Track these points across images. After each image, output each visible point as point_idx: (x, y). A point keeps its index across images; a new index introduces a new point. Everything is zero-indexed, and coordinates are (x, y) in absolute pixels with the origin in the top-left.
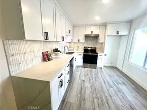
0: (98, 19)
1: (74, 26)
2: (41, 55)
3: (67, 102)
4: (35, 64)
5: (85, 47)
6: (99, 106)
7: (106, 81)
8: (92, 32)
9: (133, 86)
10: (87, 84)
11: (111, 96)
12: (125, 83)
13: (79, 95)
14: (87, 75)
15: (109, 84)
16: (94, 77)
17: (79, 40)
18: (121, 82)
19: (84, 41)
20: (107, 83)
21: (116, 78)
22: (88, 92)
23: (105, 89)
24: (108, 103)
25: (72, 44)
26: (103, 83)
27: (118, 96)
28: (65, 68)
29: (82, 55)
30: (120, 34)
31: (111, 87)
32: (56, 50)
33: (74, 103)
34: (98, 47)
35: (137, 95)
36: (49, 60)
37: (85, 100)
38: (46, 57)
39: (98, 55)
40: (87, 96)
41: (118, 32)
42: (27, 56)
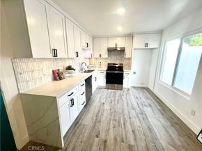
0: (120, 29)
1: (94, 38)
2: (51, 73)
3: (81, 124)
4: (44, 83)
5: (109, 64)
6: (114, 127)
7: (130, 103)
8: (116, 45)
9: (159, 108)
10: (107, 107)
11: (130, 118)
12: (152, 105)
13: (95, 118)
14: (110, 97)
15: (132, 106)
16: (116, 100)
17: (100, 55)
18: (147, 104)
19: (107, 56)
20: (130, 105)
21: (144, 99)
22: (106, 114)
23: (126, 112)
24: (125, 124)
25: (93, 60)
26: (125, 105)
27: (138, 117)
28: (77, 87)
29: (105, 73)
30: (149, 47)
31: (133, 109)
32: (69, 68)
33: (87, 125)
34: (125, 63)
35: (161, 116)
36: (60, 79)
37: (100, 122)
38: (57, 76)
39: (124, 73)
40: (104, 118)
41: (147, 45)
42: (36, 74)
